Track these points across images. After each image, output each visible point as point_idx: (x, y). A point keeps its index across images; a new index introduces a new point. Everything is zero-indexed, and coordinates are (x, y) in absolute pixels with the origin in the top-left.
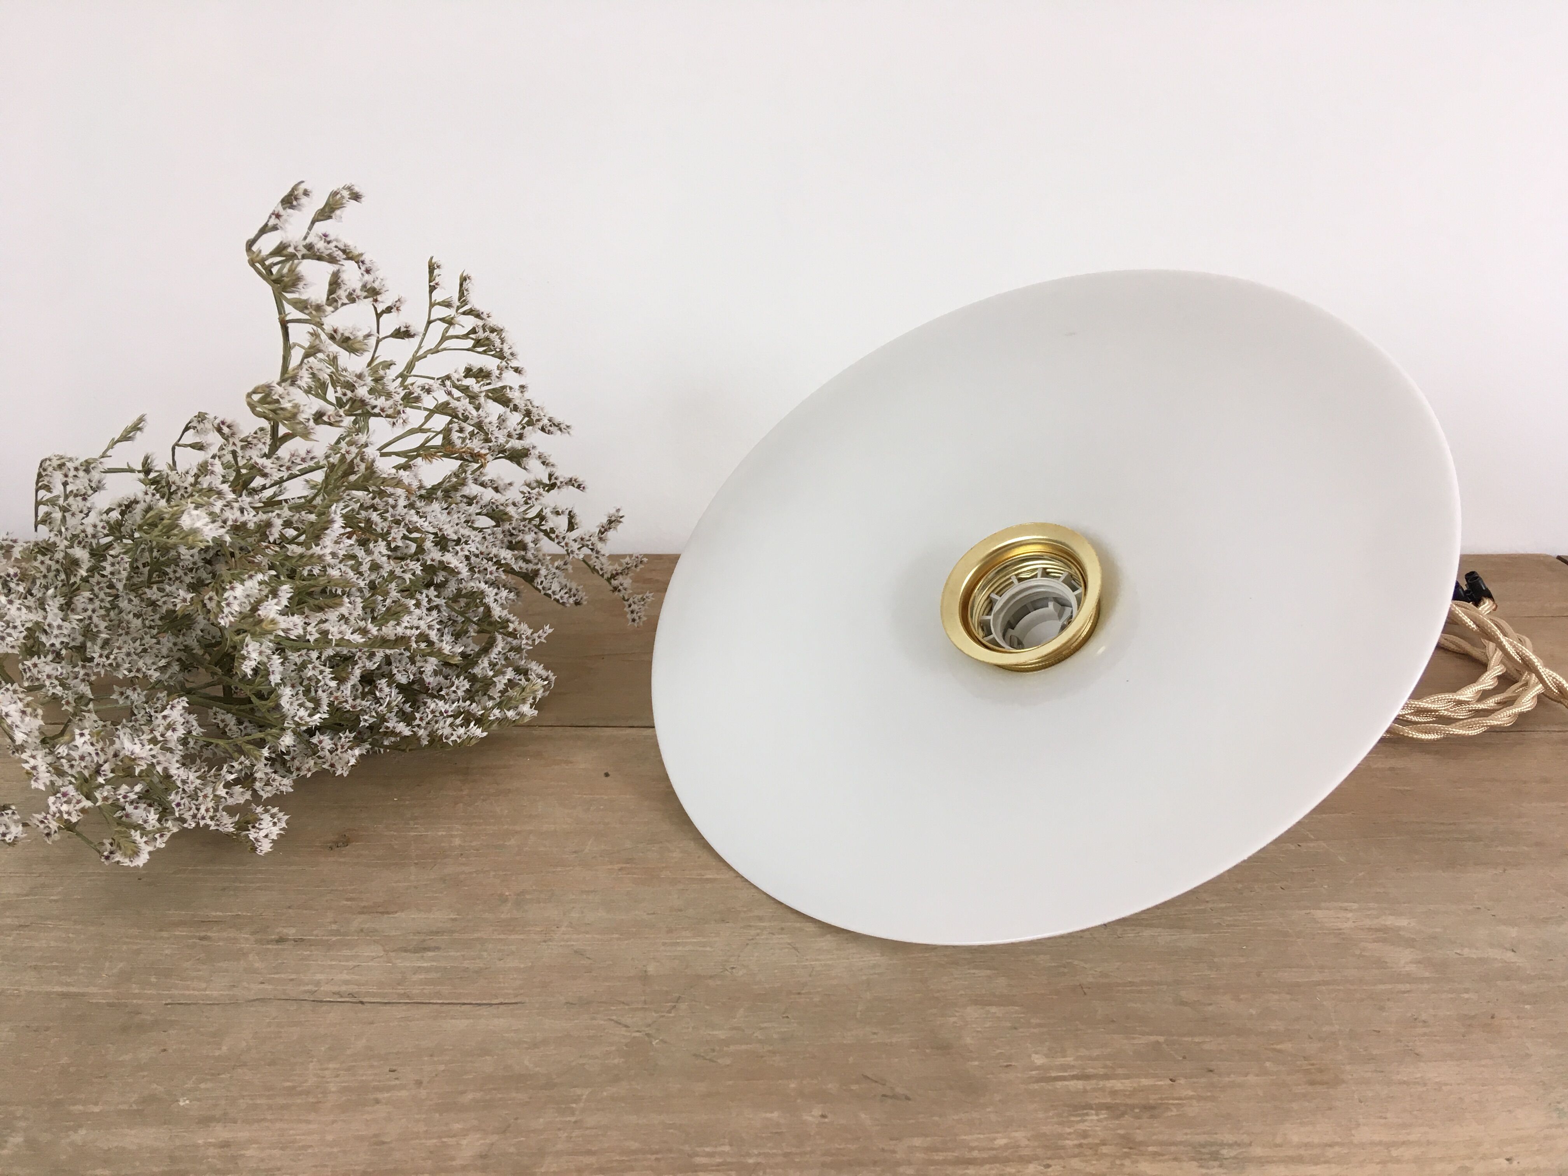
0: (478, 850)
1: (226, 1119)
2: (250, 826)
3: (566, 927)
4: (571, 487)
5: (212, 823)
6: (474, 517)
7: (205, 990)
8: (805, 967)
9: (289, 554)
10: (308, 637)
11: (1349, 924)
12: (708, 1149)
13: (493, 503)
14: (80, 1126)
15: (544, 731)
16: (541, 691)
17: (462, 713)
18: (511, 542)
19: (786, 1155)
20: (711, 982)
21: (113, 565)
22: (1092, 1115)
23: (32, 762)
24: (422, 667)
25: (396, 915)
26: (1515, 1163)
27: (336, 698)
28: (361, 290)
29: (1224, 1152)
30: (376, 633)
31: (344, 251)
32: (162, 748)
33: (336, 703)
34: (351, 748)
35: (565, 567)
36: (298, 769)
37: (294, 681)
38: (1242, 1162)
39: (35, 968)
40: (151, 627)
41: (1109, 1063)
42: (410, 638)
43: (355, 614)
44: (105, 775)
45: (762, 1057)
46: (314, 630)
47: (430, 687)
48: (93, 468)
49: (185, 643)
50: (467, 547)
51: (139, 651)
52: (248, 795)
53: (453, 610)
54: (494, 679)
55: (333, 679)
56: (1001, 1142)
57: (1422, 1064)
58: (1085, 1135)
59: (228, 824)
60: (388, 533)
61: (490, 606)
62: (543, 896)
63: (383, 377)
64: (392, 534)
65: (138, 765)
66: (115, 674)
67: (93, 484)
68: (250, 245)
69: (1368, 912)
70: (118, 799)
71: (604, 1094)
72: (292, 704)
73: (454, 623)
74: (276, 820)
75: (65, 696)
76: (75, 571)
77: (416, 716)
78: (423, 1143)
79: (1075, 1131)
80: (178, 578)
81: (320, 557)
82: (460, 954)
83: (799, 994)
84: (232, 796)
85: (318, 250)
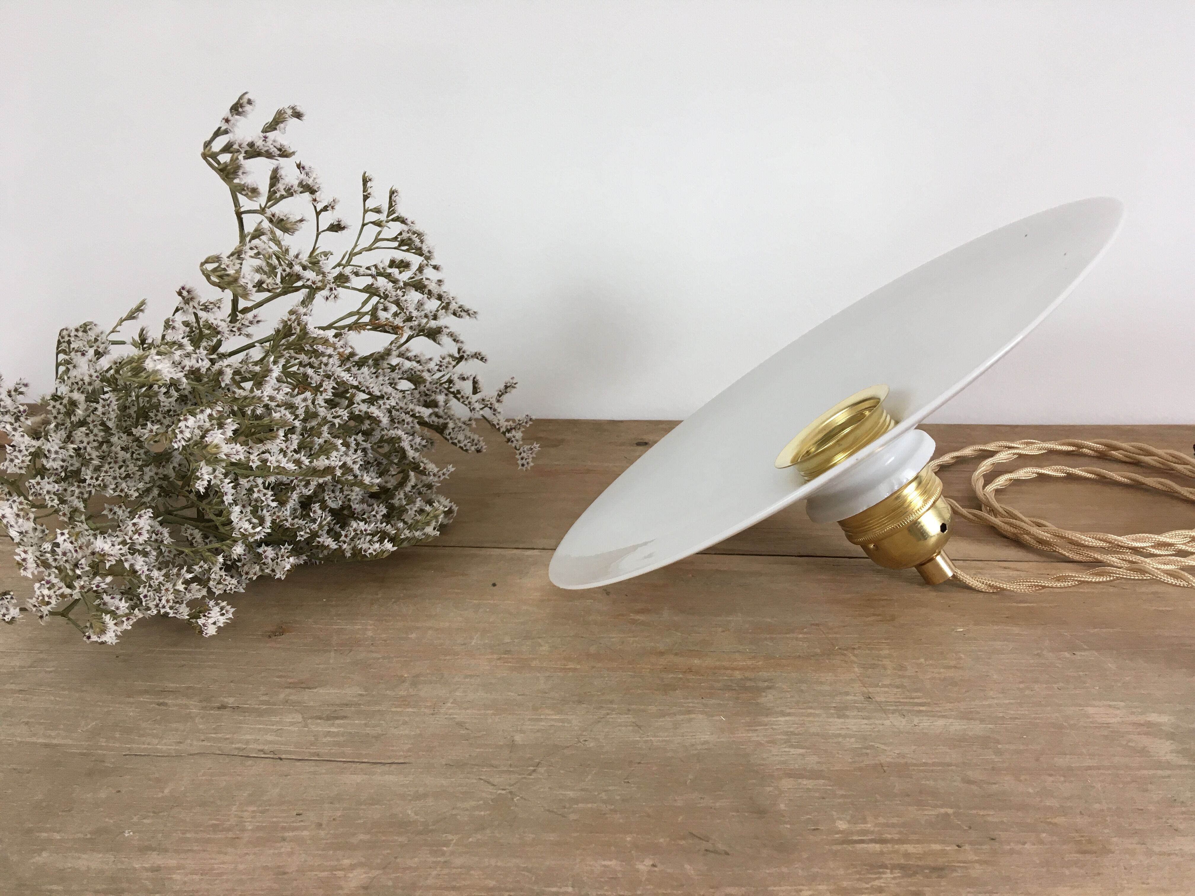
0: (385, 641)
1: (162, 850)
2: (201, 615)
3: (452, 703)
4: (476, 360)
5: (171, 612)
6: (396, 380)
7: (157, 744)
8: (646, 742)
9: (236, 396)
10: (251, 464)
11: (1118, 719)
13: (412, 369)
14: (42, 850)
15: (447, 551)
16: (442, 516)
17: (380, 532)
18: (426, 401)
20: (566, 752)
21: (104, 406)
22: (887, 873)
23: (23, 555)
24: (348, 495)
25: (315, 690)
27: (278, 517)
28: (298, 186)
30: (308, 464)
31: (280, 150)
32: (129, 549)
33: (278, 521)
34: (288, 557)
35: (469, 422)
36: (247, 573)
37: (244, 503)
39: (27, 723)
40: (137, 459)
41: (903, 830)
42: (334, 469)
43: (292, 448)
44: (82, 568)
45: (605, 814)
46: (256, 458)
47: (356, 511)
48: (90, 329)
49: (164, 473)
50: (388, 402)
51: (123, 476)
52: (204, 592)
53: (378, 453)
54: (407, 507)
55: (273, 501)
57: (1179, 838)
59: (184, 612)
60: (321, 385)
61: (406, 448)
62: (434, 678)
63: (319, 261)
64: (324, 385)
65: (108, 561)
66: (103, 493)
67: (100, 350)
68: (207, 144)
69: (1134, 710)
70: (92, 588)
71: (471, 840)
72: (240, 519)
73: (379, 464)
74: (224, 612)
75: (62, 509)
76: (74, 411)
77: (343, 533)
78: (316, 875)
79: (872, 887)
80: (159, 421)
81: (260, 398)
82: (363, 722)
83: (639, 763)
84: (190, 591)
85: (258, 147)
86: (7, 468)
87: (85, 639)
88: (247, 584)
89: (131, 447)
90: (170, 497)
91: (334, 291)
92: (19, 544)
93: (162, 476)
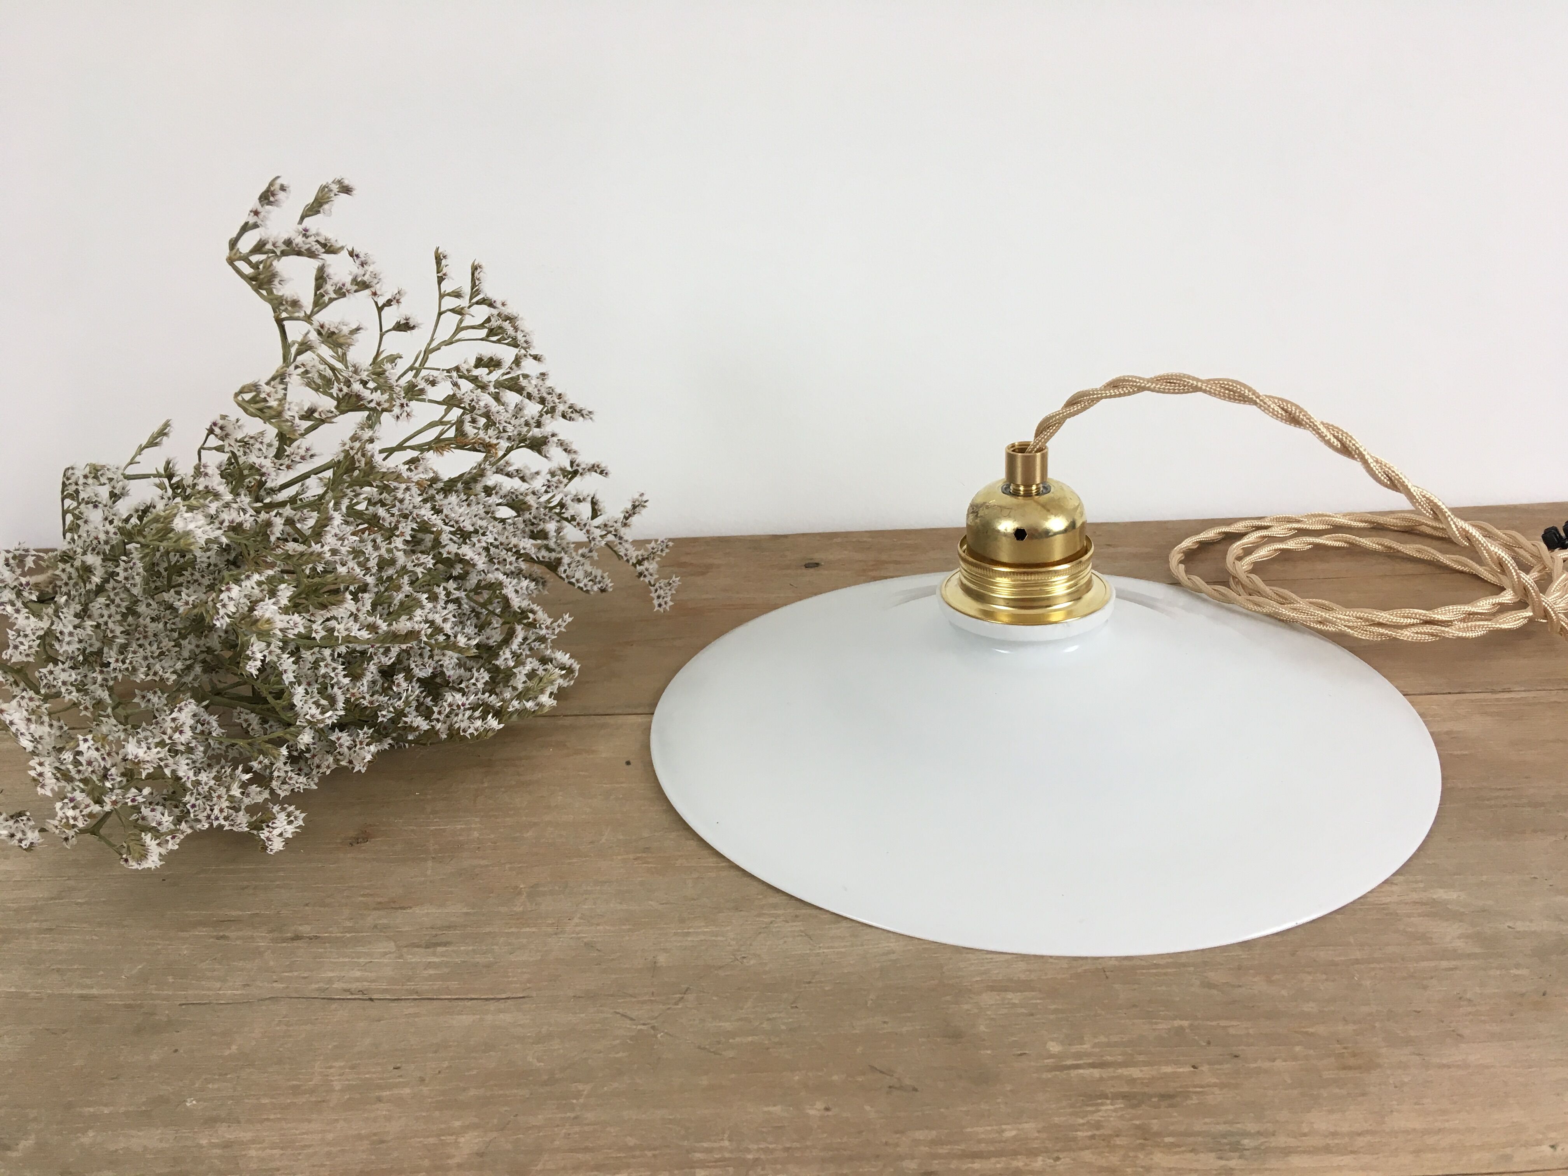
0: (495, 843)
1: (232, 1120)
2: (264, 825)
3: (579, 918)
4: (594, 473)
5: (226, 823)
6: (494, 508)
7: (220, 989)
8: (818, 954)
9: (290, 552)
10: (314, 635)
11: (1394, 898)
12: (705, 1145)
13: (512, 493)
14: (90, 1128)
15: (568, 721)
17: (482, 705)
18: (532, 532)
19: (787, 1149)
20: (721, 973)
21: (126, 570)
22: (1107, 1105)
23: (39, 769)
24: (440, 661)
25: (411, 910)
26: (1559, 1149)
27: (353, 695)
28: (352, 284)
29: (1246, 1142)
30: (385, 628)
31: (324, 245)
32: (169, 751)
33: (352, 699)
34: (368, 744)
35: (589, 554)
36: (318, 767)
37: (309, 679)
38: (1262, 1152)
39: (58, 971)
40: (172, 630)
41: (1129, 1050)
42: (419, 632)
43: (365, 610)
44: (113, 779)
45: (768, 1049)
46: (320, 628)
47: (451, 680)
48: (101, 475)
49: (207, 645)
50: (484, 538)
51: (156, 655)
52: (266, 795)
53: (475, 602)
54: (514, 670)
55: (345, 676)
56: (1010, 1134)
57: (1463, 1046)
58: (1098, 1126)
59: (242, 821)
60: (396, 528)
61: (509, 596)
62: (557, 888)
63: (385, 371)
64: (400, 528)
65: (144, 769)
66: (132, 678)
67: (116, 491)
68: (233, 244)
69: (1415, 886)
70: (127, 803)
71: (605, 1088)
72: (306, 702)
73: (478, 615)
74: (292, 818)
75: (83, 701)
76: (89, 578)
77: (435, 709)
78: (420, 1142)
79: (1088, 1122)
80: (196, 581)
81: (320, 554)
82: (471, 948)
83: (810, 983)
84: (248, 795)
85: (297, 245)
86: (11, 656)
87: (122, 862)
88: (319, 778)
89: (164, 617)
90: (217, 672)
91: (406, 408)
92: (33, 753)
93: (204, 649)
